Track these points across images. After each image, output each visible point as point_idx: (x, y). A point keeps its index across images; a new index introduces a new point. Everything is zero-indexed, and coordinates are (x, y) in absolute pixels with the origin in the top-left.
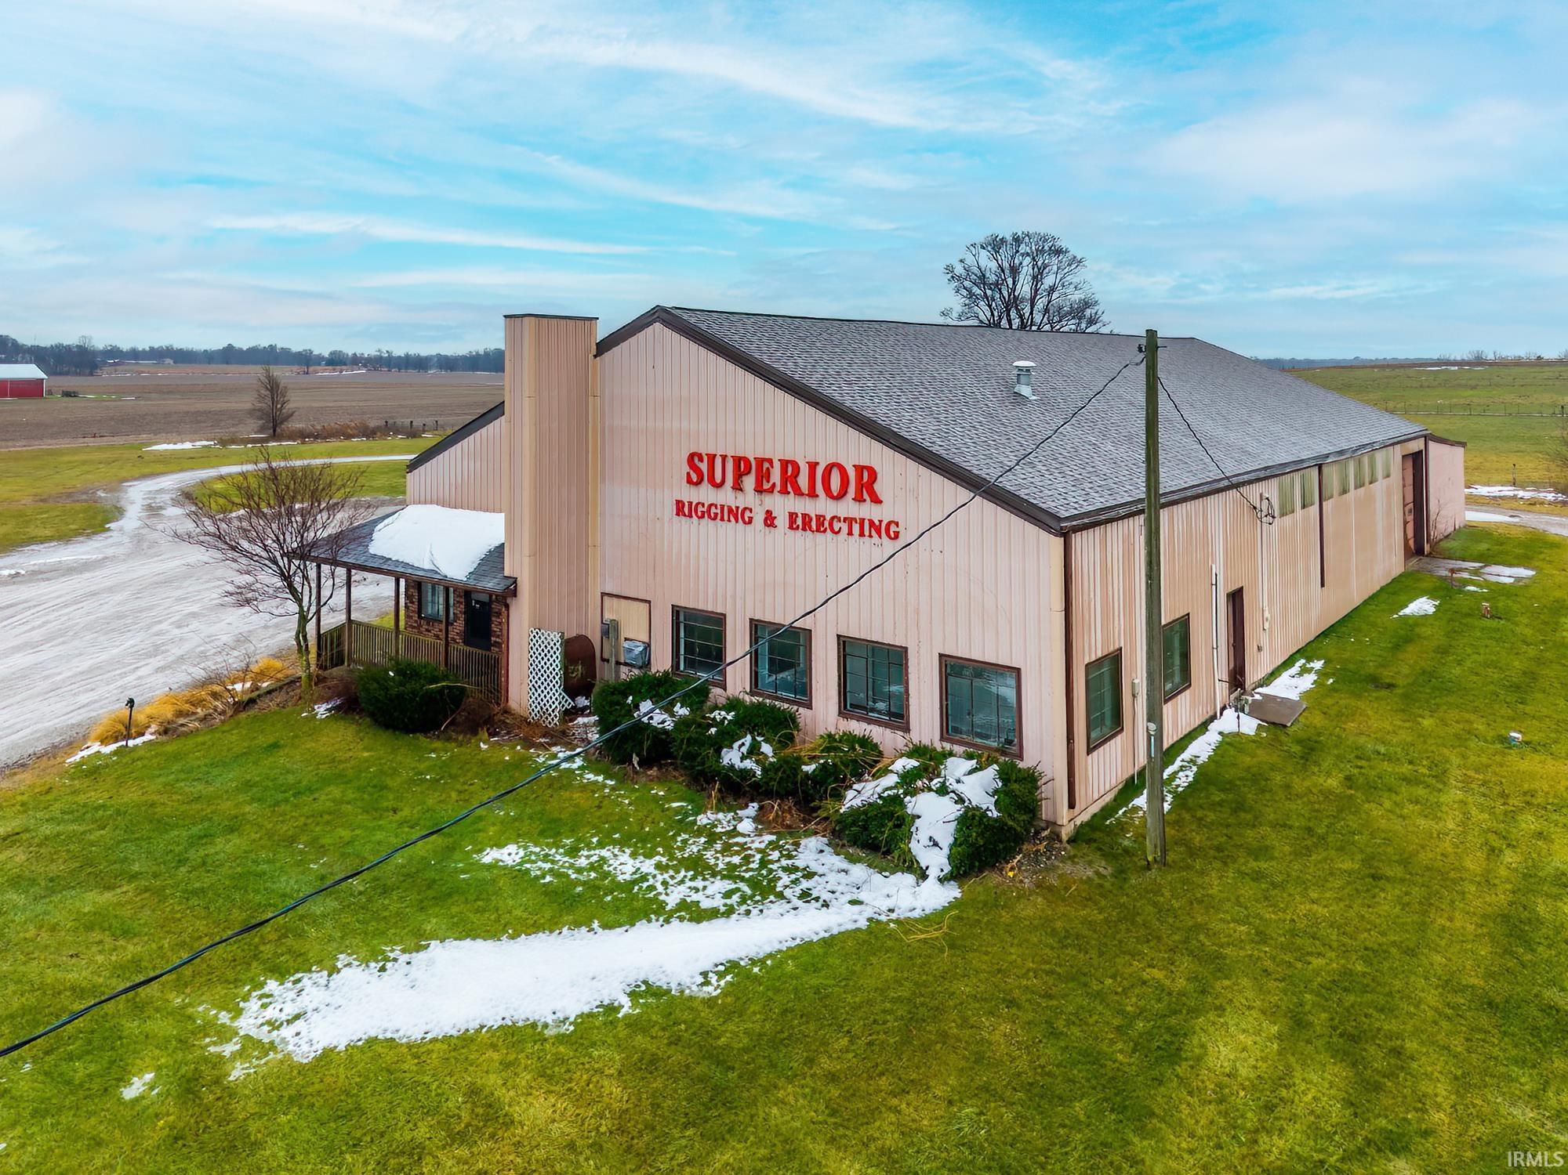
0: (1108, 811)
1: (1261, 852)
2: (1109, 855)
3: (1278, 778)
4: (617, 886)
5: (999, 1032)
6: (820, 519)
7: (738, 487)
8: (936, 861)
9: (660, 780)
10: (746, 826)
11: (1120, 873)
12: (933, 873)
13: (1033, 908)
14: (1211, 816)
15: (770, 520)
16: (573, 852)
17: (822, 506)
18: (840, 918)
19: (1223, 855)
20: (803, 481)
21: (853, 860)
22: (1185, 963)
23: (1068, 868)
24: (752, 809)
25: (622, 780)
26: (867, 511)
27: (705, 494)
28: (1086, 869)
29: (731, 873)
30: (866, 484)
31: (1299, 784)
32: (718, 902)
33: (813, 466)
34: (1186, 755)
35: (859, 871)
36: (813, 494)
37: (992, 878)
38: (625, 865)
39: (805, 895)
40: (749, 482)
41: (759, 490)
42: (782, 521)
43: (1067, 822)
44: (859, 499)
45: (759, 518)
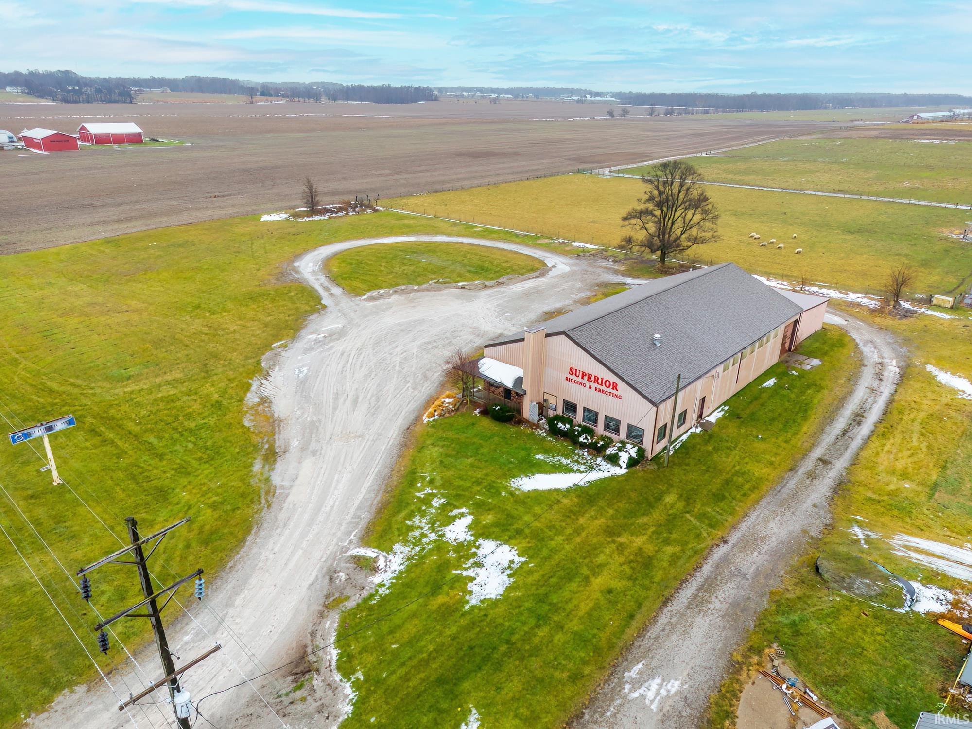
0: (660, 453)
1: (688, 465)
2: (657, 464)
3: (699, 446)
4: (564, 466)
5: (633, 495)
6: (603, 391)
7: (582, 378)
8: (624, 465)
9: (565, 440)
10: (586, 454)
11: (658, 468)
12: (623, 468)
13: (641, 474)
14: (681, 456)
15: (590, 387)
16: (553, 457)
17: (603, 388)
18: (606, 475)
19: (680, 465)
20: (600, 381)
21: (608, 463)
22: (666, 485)
23: (648, 467)
24: (586, 450)
25: (557, 440)
26: (614, 391)
27: (574, 377)
28: (652, 467)
29: (584, 464)
30: (615, 386)
31: (703, 448)
32: (584, 470)
33: (602, 379)
34: (680, 439)
35: (609, 465)
36: (602, 385)
37: (634, 468)
38: (564, 461)
39: (599, 469)
40: (586, 378)
41: (588, 380)
42: (593, 388)
43: (650, 457)
44: (613, 389)
45: (588, 386)
